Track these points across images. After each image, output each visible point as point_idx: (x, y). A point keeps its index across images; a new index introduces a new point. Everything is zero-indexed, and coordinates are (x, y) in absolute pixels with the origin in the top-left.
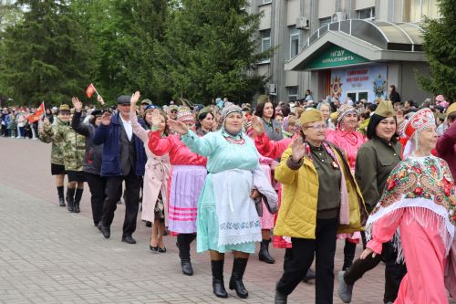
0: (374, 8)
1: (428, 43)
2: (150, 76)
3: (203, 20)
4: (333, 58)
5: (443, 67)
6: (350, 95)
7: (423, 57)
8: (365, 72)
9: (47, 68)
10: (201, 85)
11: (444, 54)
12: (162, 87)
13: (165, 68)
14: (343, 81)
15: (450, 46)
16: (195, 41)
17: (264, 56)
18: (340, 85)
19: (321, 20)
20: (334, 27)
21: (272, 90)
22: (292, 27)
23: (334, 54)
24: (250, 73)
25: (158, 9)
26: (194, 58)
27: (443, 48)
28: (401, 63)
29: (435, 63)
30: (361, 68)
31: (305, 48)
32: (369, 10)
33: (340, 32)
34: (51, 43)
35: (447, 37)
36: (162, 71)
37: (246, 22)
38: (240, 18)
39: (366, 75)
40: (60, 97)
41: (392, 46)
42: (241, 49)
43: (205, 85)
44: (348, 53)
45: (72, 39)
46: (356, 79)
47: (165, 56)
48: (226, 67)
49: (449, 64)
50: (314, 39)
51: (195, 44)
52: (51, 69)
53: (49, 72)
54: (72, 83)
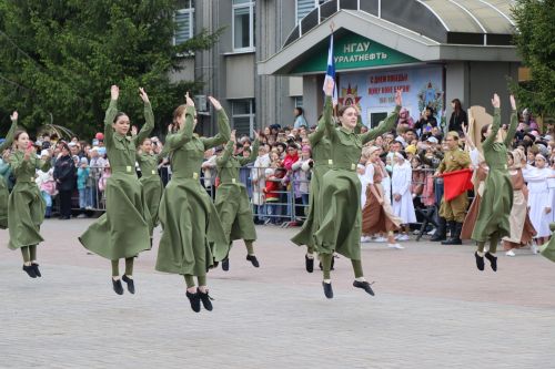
4: (349, 55)
6: (376, 118)
8: (402, 78)
10: (89, 99)
14: (363, 93)
18: (358, 99)
21: (202, 105)
23: (350, 49)
28: (469, 65)
30: (397, 72)
31: (294, 37)
33: (360, 12)
39: (404, 83)
41: (455, 38)
44: (376, 46)
46: (387, 90)
50: (310, 23)
51: (62, 22)
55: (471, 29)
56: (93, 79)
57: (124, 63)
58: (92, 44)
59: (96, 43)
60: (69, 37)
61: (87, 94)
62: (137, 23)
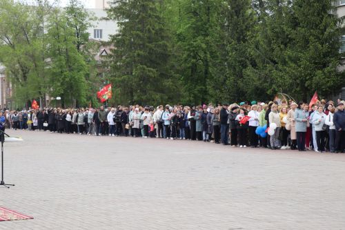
9: (149, 71)
10: (298, 81)
12: (257, 83)
16: (287, 42)
34: (151, 49)
40: (158, 96)
43: (303, 82)
45: (168, 44)
51: (286, 45)
52: (152, 72)
53: (151, 74)
54: (168, 83)
56: (301, 72)
57: (315, 63)
58: (300, 55)
59: (302, 54)
60: (289, 52)
61: (297, 79)
62: (322, 44)
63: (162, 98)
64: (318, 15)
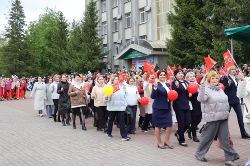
0: (146, 36)
1: (168, 48)
2: (61, 64)
3: (81, 41)
5: (174, 57)
6: (140, 68)
7: (167, 53)
8: (145, 59)
9: (19, 62)
11: (174, 52)
12: (66, 67)
13: (67, 60)
14: (137, 63)
15: (176, 49)
16: (78, 49)
17: (105, 54)
19: (126, 40)
20: (133, 43)
21: (109, 67)
22: (115, 43)
23: (133, 53)
24: (100, 61)
25: (62, 38)
26: (79, 56)
27: (174, 50)
28: (158, 56)
29: (171, 55)
30: (144, 58)
31: (122, 50)
32: (144, 36)
33: (135, 45)
34: (21, 52)
35: (174, 46)
36: (66, 62)
37: (98, 41)
38: (95, 40)
40: (25, 74)
41: (155, 49)
42: (97, 52)
43: (83, 66)
44: (138, 52)
45: (29, 51)
46: (142, 62)
47: (67, 55)
48: (91, 59)
49: (176, 56)
50: (125, 47)
52: (22, 63)
53: (21, 64)
54: (29, 68)
55: (159, 47)
61: (81, 65)
63: (27, 75)
64: (91, 37)
